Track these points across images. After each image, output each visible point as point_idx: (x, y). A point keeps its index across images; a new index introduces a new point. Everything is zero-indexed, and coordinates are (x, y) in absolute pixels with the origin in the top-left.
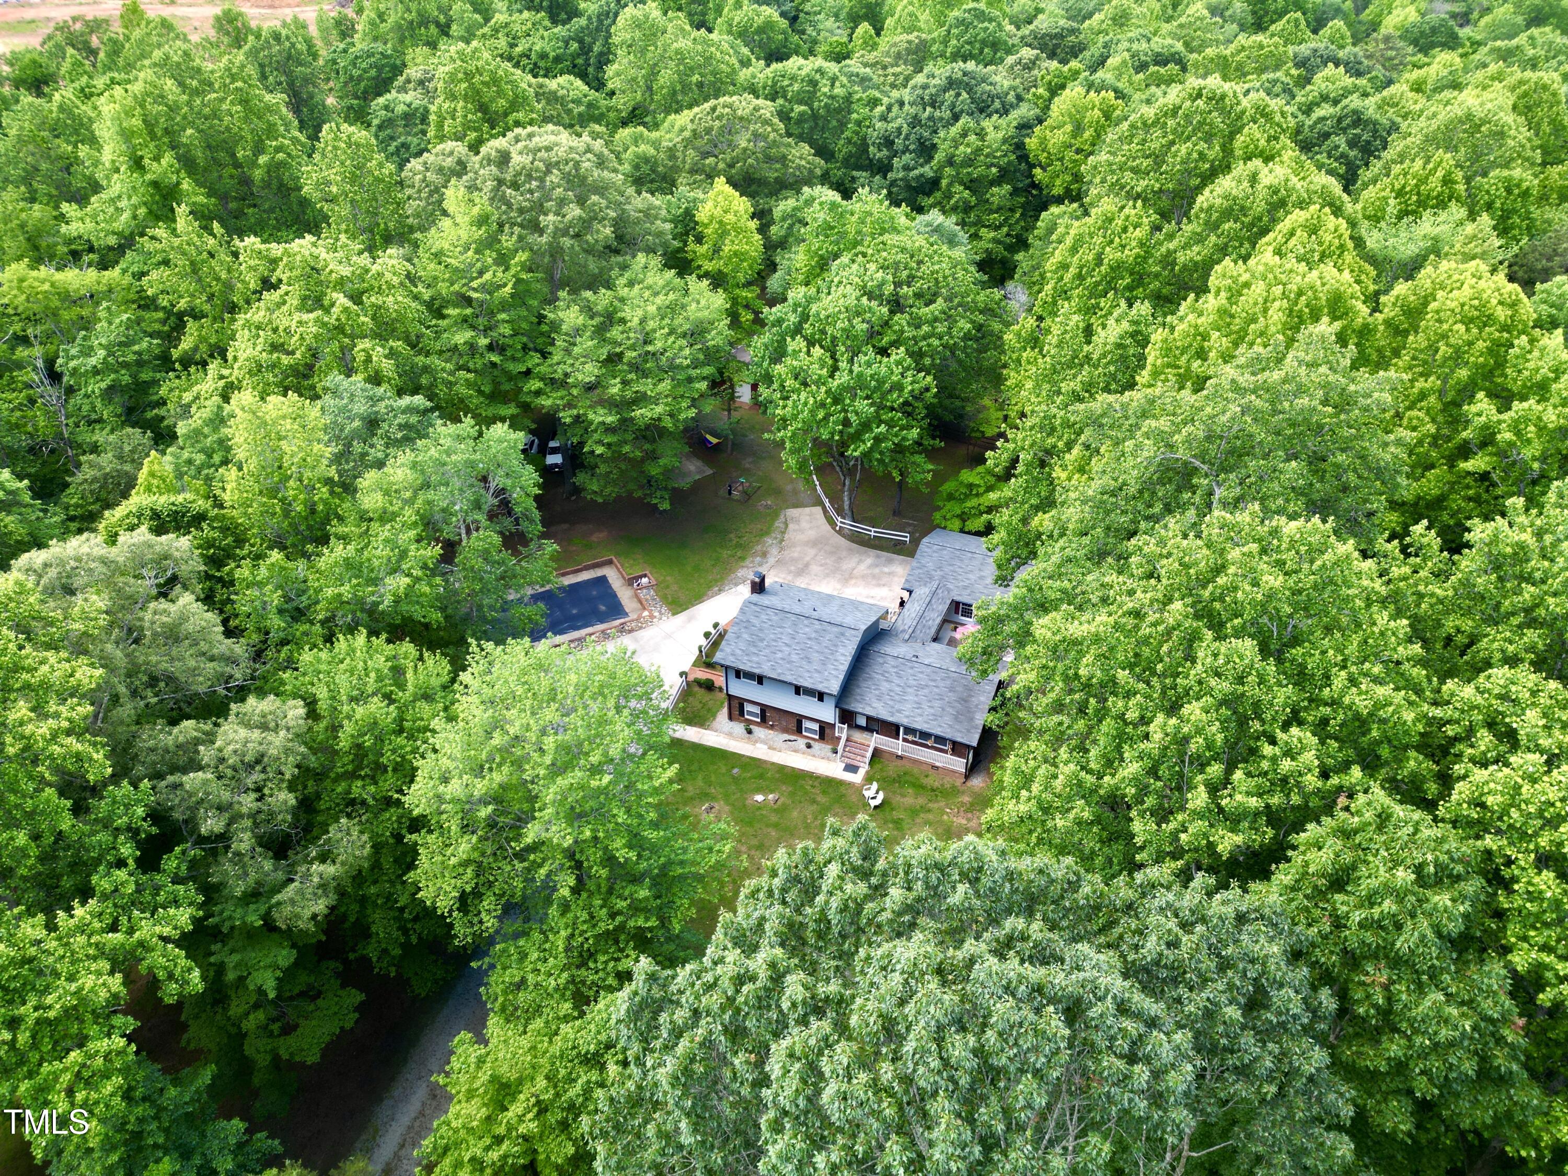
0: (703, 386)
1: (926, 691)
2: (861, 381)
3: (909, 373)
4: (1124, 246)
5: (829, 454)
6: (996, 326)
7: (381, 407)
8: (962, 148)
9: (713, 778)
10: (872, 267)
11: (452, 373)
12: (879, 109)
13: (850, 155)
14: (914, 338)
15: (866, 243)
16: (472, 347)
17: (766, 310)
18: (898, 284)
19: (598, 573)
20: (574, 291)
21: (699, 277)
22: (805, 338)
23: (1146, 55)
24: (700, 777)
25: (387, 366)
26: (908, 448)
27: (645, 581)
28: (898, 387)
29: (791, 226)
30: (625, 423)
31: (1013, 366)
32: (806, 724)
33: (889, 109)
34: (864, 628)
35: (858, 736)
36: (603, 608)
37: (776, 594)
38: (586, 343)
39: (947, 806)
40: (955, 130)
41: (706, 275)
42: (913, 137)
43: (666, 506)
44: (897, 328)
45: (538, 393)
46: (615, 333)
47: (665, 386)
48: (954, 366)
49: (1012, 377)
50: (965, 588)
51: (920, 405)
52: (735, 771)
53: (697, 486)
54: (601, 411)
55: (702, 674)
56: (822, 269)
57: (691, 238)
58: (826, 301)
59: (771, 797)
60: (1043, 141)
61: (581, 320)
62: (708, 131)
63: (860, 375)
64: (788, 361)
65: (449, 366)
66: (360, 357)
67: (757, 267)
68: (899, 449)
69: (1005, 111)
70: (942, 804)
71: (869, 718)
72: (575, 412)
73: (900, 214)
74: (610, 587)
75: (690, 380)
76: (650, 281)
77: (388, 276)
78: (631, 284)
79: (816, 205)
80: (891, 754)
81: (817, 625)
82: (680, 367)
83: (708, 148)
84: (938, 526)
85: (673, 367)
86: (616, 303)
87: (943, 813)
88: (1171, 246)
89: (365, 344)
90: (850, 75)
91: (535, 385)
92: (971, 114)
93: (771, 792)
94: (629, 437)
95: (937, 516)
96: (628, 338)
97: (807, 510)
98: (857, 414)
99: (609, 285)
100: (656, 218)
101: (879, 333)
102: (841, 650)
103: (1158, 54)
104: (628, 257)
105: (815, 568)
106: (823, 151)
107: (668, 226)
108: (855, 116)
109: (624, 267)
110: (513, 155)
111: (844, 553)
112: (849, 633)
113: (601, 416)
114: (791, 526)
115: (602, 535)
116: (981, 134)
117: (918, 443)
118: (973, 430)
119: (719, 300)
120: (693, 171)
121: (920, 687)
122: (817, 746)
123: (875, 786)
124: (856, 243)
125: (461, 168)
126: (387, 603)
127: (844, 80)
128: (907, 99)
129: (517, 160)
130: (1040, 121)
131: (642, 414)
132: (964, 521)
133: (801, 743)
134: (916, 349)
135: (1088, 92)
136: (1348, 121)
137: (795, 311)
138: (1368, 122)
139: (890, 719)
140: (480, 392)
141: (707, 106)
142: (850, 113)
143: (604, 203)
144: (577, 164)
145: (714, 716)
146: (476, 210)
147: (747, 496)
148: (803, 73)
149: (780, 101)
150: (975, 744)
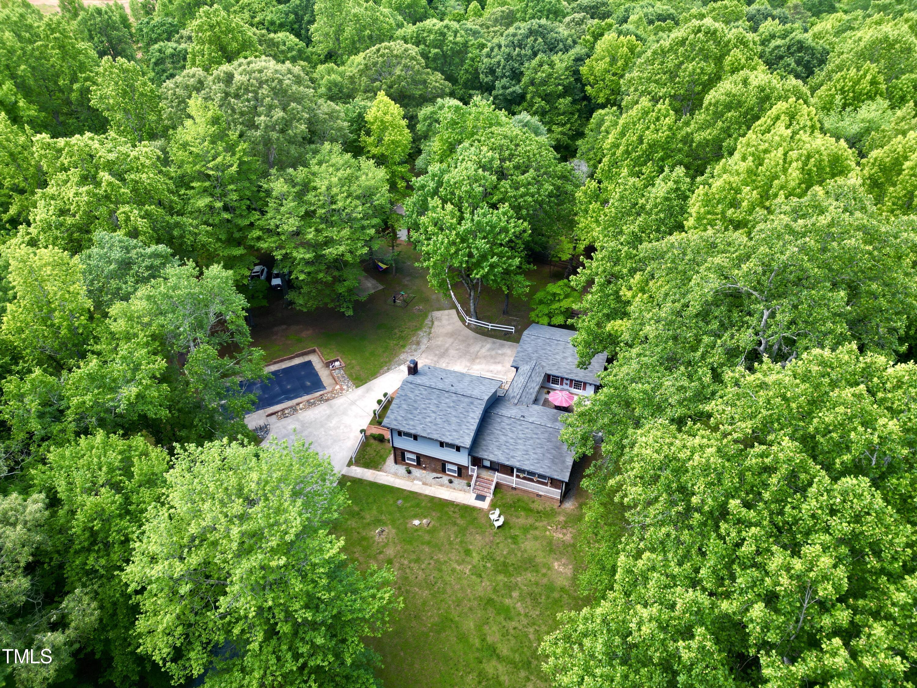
0: (372, 231)
1: (531, 442)
2: (479, 227)
3: (512, 220)
4: (657, 131)
5: (460, 275)
6: (569, 187)
7: (133, 254)
8: (539, 74)
9: (384, 508)
10: (485, 149)
11: (197, 227)
12: (486, 50)
13: (468, 80)
14: (515, 196)
15: (480, 133)
16: (211, 208)
17: (414, 179)
18: (502, 160)
19: (306, 359)
20: (282, 168)
21: (368, 158)
22: (441, 198)
23: (652, 15)
24: (375, 507)
25: (142, 224)
26: (512, 271)
27: (337, 364)
28: (505, 230)
29: (430, 125)
30: (319, 258)
31: (581, 214)
32: (448, 466)
33: (492, 50)
34: (487, 398)
35: (486, 474)
36: (308, 384)
37: (425, 374)
38: (289, 204)
39: (548, 524)
40: (535, 62)
41: (373, 157)
42: (507, 67)
43: (350, 313)
44: (503, 190)
45: (259, 239)
46: (310, 197)
47: (346, 232)
48: (542, 215)
49: (583, 222)
50: (554, 365)
51: (520, 242)
52: (400, 502)
53: (372, 298)
54: (302, 250)
55: (376, 431)
56: (451, 152)
57: (363, 132)
58: (454, 172)
59: (425, 521)
60: (591, 68)
61: (285, 188)
62: (375, 64)
63: (479, 223)
64: (430, 213)
65: (195, 222)
66: (122, 218)
67: (408, 151)
68: (507, 272)
69: (566, 50)
70: (545, 523)
71: (491, 462)
72: (284, 252)
73: (502, 114)
74: (314, 369)
75: (363, 228)
76: (333, 161)
77: (142, 159)
78: (320, 163)
79: (446, 109)
80: (508, 486)
81: (454, 397)
82: (355, 219)
83: (375, 76)
84: (533, 322)
85: (350, 220)
86: (310, 176)
87: (546, 530)
88: (689, 130)
89: (127, 208)
90: (466, 30)
91: (257, 233)
92: (544, 52)
93: (425, 517)
94: (323, 267)
95: (533, 315)
96: (319, 200)
97: (446, 312)
98: (477, 249)
99: (306, 165)
100: (337, 118)
101: (491, 194)
102: (472, 415)
103: (660, 15)
104: (318, 145)
105: (452, 352)
106: (449, 78)
107: (346, 124)
108: (470, 55)
109: (316, 152)
110: (236, 75)
111: (472, 341)
112: (476, 402)
113: (301, 254)
114: (436, 323)
115: (309, 332)
116: (552, 65)
117: (519, 267)
118: (553, 256)
119: (381, 173)
120: (365, 92)
121: (527, 439)
122: (456, 481)
123: (497, 512)
124: (473, 134)
125: (200, 86)
126: (122, 407)
127: (463, 32)
128: (503, 43)
129: (238, 78)
130: (589, 57)
131: (330, 252)
132: (550, 318)
133: (445, 479)
134: (516, 204)
135: (618, 37)
136: (795, 48)
137: (433, 180)
138: (809, 48)
139: (507, 463)
140: (219, 240)
141: (374, 49)
142: (466, 53)
143: (300, 107)
144: (280, 81)
145: (385, 461)
146: (210, 114)
147: (406, 303)
148: (436, 28)
149: (422, 46)
150: (567, 480)
